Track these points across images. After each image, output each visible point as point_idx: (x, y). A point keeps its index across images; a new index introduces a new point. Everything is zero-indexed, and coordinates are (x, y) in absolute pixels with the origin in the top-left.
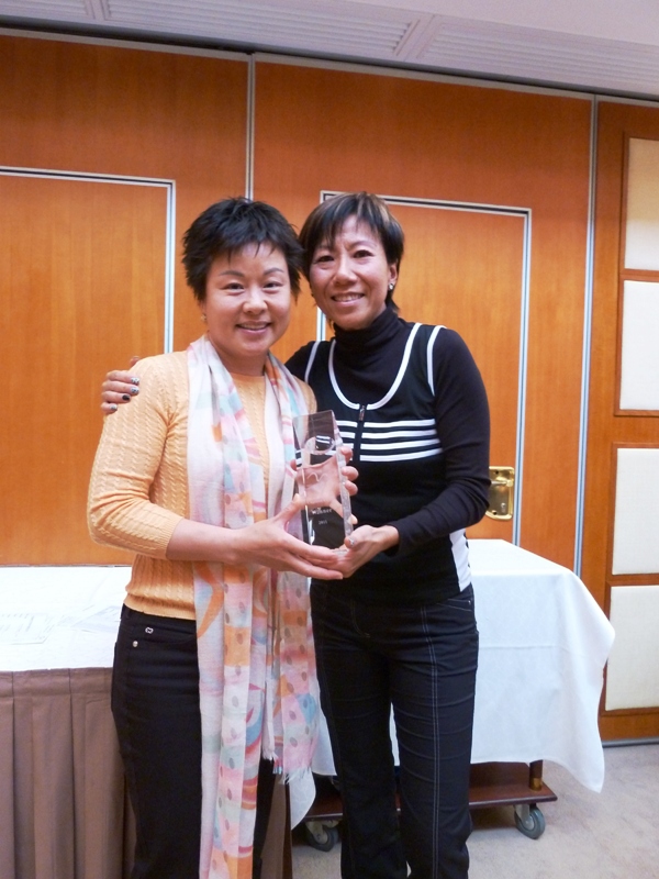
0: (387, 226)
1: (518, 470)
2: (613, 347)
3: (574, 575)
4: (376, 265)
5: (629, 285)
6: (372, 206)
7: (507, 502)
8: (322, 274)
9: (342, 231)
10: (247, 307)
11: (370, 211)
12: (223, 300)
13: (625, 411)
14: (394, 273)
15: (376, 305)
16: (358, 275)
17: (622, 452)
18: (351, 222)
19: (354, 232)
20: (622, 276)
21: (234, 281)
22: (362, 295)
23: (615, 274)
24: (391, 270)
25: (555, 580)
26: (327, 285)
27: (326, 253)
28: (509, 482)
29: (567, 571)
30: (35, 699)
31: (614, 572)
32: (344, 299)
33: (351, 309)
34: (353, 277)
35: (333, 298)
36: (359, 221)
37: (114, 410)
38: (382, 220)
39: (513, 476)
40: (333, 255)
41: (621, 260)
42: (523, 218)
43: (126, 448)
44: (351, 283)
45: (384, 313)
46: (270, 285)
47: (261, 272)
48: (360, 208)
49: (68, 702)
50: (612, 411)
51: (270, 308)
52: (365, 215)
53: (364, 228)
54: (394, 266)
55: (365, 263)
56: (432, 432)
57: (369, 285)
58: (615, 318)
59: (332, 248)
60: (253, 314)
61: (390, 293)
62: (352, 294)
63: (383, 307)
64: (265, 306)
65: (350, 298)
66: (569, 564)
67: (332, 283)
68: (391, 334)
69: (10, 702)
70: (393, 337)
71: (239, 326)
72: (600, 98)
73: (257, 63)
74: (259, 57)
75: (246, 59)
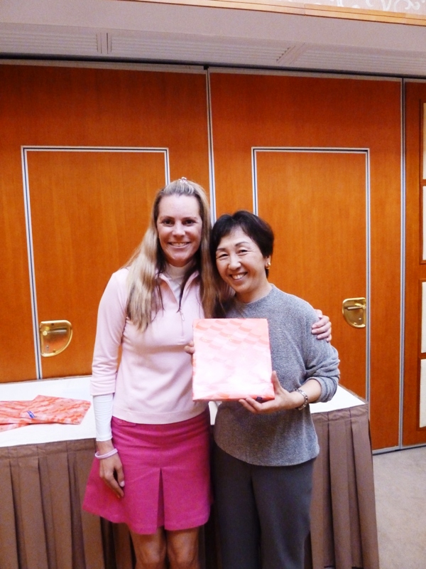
1: (368, 298)
2: (418, 224)
7: (362, 318)
20: (421, 184)
28: (364, 306)
31: (422, 352)
39: (365, 303)
41: (421, 174)
42: (365, 154)
50: (418, 260)
58: (418, 208)
72: (406, 80)
73: (211, 74)
74: (211, 70)
75: (204, 72)
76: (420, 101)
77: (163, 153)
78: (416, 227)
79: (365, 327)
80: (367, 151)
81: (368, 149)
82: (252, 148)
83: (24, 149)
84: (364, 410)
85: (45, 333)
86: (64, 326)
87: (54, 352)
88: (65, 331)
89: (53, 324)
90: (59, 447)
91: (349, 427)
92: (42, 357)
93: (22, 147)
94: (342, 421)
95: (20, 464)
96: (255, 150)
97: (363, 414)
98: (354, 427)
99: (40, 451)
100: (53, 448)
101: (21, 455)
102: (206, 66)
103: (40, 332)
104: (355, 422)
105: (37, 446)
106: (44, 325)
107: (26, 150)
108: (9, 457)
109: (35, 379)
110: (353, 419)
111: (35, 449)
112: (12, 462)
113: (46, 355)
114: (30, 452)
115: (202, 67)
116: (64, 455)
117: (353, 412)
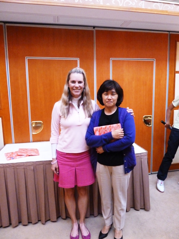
7: (151, 123)
17: (175, 111)
20: (175, 73)
39: (152, 117)
41: (175, 69)
58: (173, 82)
72: (170, 33)
73: (96, 30)
74: (96, 29)
75: (93, 29)
76: (176, 41)
77: (77, 60)
78: (172, 89)
79: (151, 126)
80: (154, 60)
81: (155, 59)
82: (111, 58)
83: (26, 58)
84: (146, 154)
85: (33, 126)
86: (40, 123)
87: (37, 132)
88: (40, 125)
89: (36, 122)
90: (41, 163)
91: (140, 159)
92: (32, 134)
93: (26, 57)
94: (138, 157)
95: (28, 168)
96: (111, 59)
97: (146, 155)
98: (142, 160)
99: (34, 164)
100: (38, 163)
101: (28, 165)
102: (94, 27)
103: (32, 125)
104: (143, 158)
105: (33, 162)
106: (33, 123)
107: (27, 58)
108: (23, 166)
109: (30, 142)
110: (142, 157)
111: (32, 163)
112: (25, 168)
113: (34, 133)
114: (31, 164)
115: (93, 27)
116: (42, 166)
117: (142, 155)
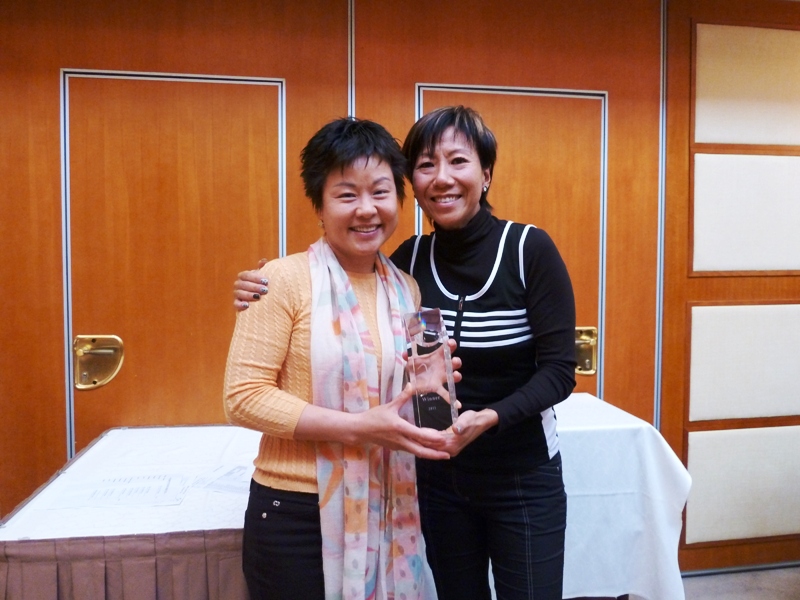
0: (481, 136)
1: (600, 329)
2: (686, 215)
3: (654, 428)
4: (471, 170)
5: (699, 158)
6: (469, 119)
7: (591, 359)
8: (423, 178)
9: (441, 141)
10: (359, 212)
11: (466, 123)
12: (338, 208)
13: (697, 272)
14: (488, 176)
15: (471, 205)
16: (456, 179)
17: (696, 310)
18: (449, 132)
19: (452, 141)
20: (692, 149)
21: (348, 191)
22: (459, 196)
23: (686, 148)
24: (485, 174)
25: (635, 433)
26: (428, 187)
27: (426, 160)
28: (592, 341)
29: (647, 425)
30: (175, 557)
31: (692, 418)
32: (443, 200)
33: (449, 210)
34: (451, 181)
35: (433, 199)
36: (456, 131)
37: (246, 308)
38: (476, 130)
39: (596, 335)
40: (433, 161)
41: (691, 134)
42: (600, 101)
43: (257, 341)
44: (450, 187)
45: (479, 213)
46: (379, 192)
47: (371, 182)
48: (457, 120)
49: (203, 560)
50: (685, 273)
51: (380, 212)
52: (461, 127)
53: (461, 138)
54: (488, 171)
55: (462, 168)
56: (524, 321)
57: (465, 188)
58: (686, 188)
59: (432, 155)
60: (365, 219)
61: (484, 194)
62: (450, 196)
63: (478, 207)
64: (375, 211)
65: (448, 199)
66: (648, 417)
67: (432, 186)
68: (485, 233)
69: (152, 561)
70: (488, 234)
71: (352, 229)
76: (691, 20)
77: (277, 87)
78: (682, 218)
79: (595, 375)
80: (603, 95)
81: (606, 93)
82: (417, 85)
83: (65, 73)
85: (80, 352)
86: (110, 344)
87: (94, 382)
88: (111, 351)
89: (94, 340)
93: (62, 70)
96: (421, 88)
103: (74, 352)
106: (82, 340)
107: (68, 76)
113: (80, 386)
